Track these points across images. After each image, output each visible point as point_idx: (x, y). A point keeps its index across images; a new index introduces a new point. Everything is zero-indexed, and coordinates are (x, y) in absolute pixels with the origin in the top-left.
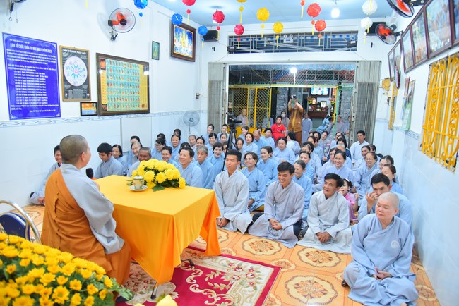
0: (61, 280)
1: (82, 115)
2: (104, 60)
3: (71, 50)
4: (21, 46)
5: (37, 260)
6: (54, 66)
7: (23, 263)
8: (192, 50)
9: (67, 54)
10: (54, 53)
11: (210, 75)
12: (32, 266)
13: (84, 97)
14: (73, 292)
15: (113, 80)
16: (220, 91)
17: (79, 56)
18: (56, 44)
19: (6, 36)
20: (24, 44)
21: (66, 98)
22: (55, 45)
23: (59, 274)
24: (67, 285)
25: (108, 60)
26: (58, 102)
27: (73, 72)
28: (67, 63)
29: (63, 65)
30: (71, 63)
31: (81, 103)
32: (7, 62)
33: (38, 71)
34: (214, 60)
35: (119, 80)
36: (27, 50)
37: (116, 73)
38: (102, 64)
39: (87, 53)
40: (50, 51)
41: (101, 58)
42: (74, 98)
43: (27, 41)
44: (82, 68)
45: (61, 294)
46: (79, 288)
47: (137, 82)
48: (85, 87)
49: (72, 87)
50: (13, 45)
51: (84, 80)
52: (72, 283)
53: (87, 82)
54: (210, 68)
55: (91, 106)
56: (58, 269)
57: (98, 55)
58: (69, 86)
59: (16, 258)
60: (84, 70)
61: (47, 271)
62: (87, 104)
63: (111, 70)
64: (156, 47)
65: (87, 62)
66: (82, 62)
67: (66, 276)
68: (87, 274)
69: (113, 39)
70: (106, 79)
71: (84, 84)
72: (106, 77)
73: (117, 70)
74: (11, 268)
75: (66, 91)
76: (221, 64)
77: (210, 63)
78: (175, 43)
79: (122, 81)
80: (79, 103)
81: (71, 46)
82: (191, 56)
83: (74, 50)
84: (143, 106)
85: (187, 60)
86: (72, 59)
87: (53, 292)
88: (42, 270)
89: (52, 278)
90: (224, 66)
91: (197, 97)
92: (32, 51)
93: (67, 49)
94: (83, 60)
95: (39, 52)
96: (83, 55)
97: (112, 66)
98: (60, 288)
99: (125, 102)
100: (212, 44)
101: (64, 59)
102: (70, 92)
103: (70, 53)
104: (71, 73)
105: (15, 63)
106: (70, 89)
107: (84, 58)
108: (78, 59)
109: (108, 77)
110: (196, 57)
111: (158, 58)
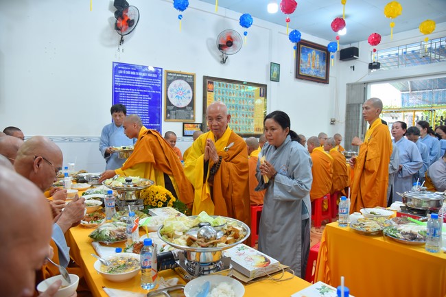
1: (184, 135)
2: (212, 83)
3: (177, 74)
4: (128, 73)
6: (158, 89)
8: (325, 71)
9: (172, 78)
10: (159, 77)
11: (348, 97)
13: (187, 118)
16: (359, 115)
17: (185, 79)
18: (162, 69)
19: (115, 65)
20: (131, 70)
21: (167, 118)
22: (160, 70)
25: (216, 83)
26: (160, 122)
27: (177, 94)
28: (171, 86)
29: (167, 88)
30: (175, 86)
31: (184, 124)
32: (115, 86)
33: (141, 93)
34: (353, 80)
35: (229, 103)
36: (133, 76)
37: (225, 95)
38: (210, 86)
39: (193, 76)
40: (154, 75)
42: (177, 118)
43: (134, 67)
44: (187, 90)
47: (251, 105)
48: (190, 108)
49: (176, 108)
50: (121, 72)
51: (188, 102)
53: (192, 104)
54: (348, 90)
55: (195, 127)
57: (205, 78)
58: (172, 107)
60: (189, 92)
62: (190, 125)
63: (219, 93)
64: (275, 69)
65: (192, 85)
66: (188, 85)
69: (224, 62)
71: (188, 106)
72: (213, 99)
73: (227, 92)
75: (168, 112)
76: (361, 84)
77: (348, 85)
78: (301, 64)
80: (181, 124)
81: (177, 70)
82: (323, 77)
83: (179, 74)
84: (258, 130)
85: (318, 82)
86: (177, 82)
90: (364, 86)
91: (333, 122)
92: (138, 76)
93: (173, 73)
94: (188, 83)
95: (144, 77)
96: (189, 78)
97: (222, 88)
99: (235, 124)
100: (352, 63)
101: (169, 83)
102: (172, 112)
103: (175, 77)
104: (175, 95)
105: (122, 87)
106: (173, 110)
107: (191, 81)
108: (183, 82)
109: (215, 99)
110: (330, 78)
111: (277, 80)
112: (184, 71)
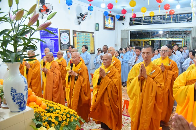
0: (64, 114)
2: (76, 33)
5: (58, 108)
6: (57, 37)
7: (55, 108)
8: (113, 25)
9: (62, 32)
10: (57, 32)
11: (121, 35)
12: (57, 109)
13: (68, 49)
14: (67, 118)
15: (79, 41)
16: (126, 43)
22: (57, 29)
23: (64, 112)
24: (66, 115)
25: (77, 33)
27: (64, 39)
28: (62, 35)
29: (60, 36)
31: (67, 51)
32: (41, 37)
33: (51, 39)
35: (82, 41)
37: (80, 38)
39: (69, 30)
40: (55, 31)
41: (74, 32)
42: (64, 49)
45: (64, 118)
46: (69, 117)
47: (89, 41)
49: (64, 45)
52: (67, 115)
54: (121, 32)
56: (64, 111)
57: (73, 31)
59: (53, 107)
60: (68, 38)
61: (61, 111)
63: (78, 37)
64: (97, 26)
65: (69, 34)
66: (67, 34)
67: (66, 113)
68: (72, 113)
69: (80, 24)
70: (77, 41)
71: (68, 43)
74: (51, 109)
75: (61, 47)
76: (126, 30)
77: (121, 30)
78: (106, 23)
79: (83, 41)
80: (66, 51)
81: (63, 29)
82: (113, 28)
84: (92, 51)
85: (111, 30)
86: (63, 34)
87: (62, 117)
88: (60, 111)
89: (62, 113)
90: (128, 31)
91: (116, 45)
93: (62, 30)
94: (68, 34)
96: (68, 32)
97: (79, 35)
98: (64, 116)
101: (60, 34)
102: (63, 47)
103: (63, 31)
104: (63, 39)
105: (43, 37)
106: (63, 46)
107: (68, 33)
108: (66, 33)
109: (77, 40)
110: (115, 28)
111: (98, 30)
112: (66, 29)
